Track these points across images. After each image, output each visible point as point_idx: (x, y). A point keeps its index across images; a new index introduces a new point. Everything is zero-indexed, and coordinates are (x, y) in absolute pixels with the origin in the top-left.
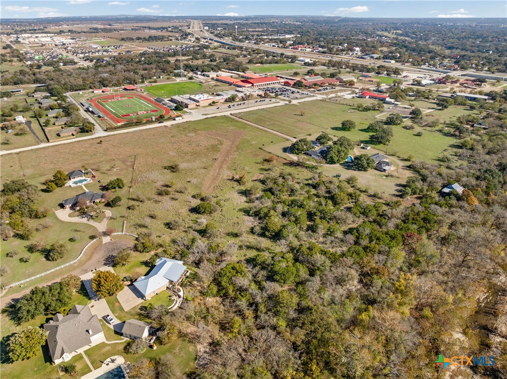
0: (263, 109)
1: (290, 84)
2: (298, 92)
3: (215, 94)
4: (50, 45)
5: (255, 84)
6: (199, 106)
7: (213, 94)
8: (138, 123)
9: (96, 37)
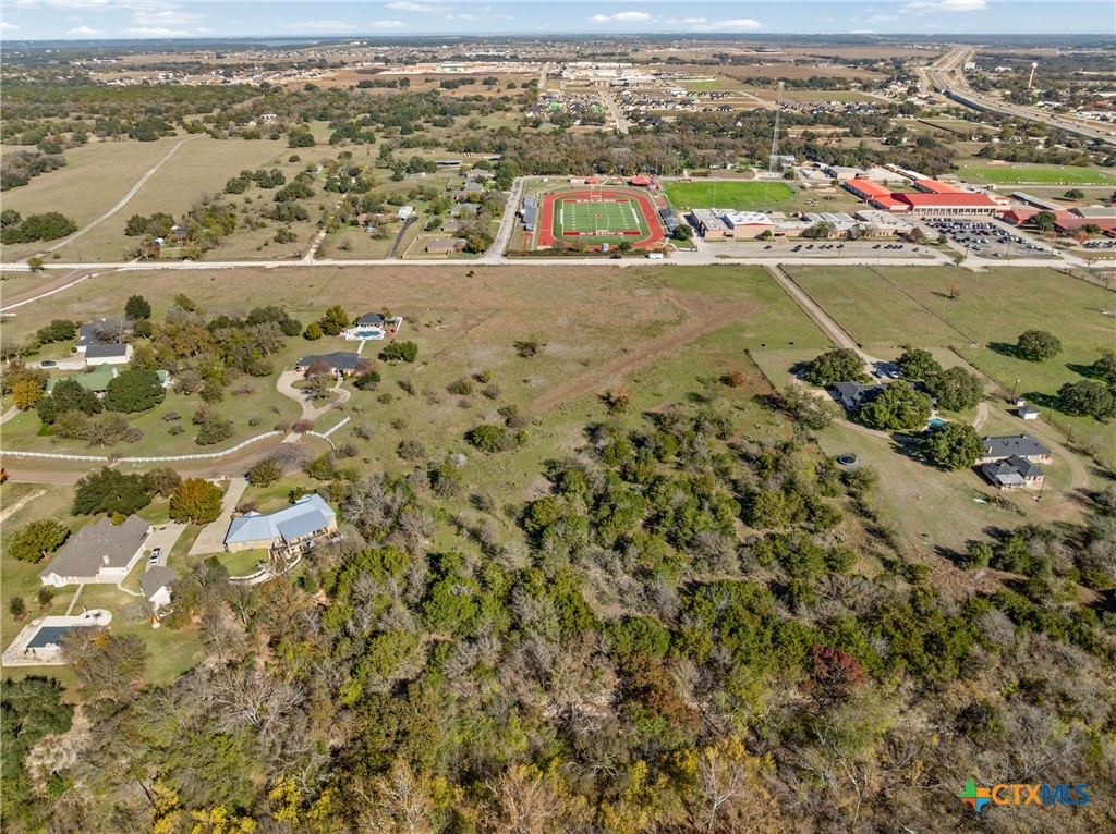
0: (868, 267)
1: (1018, 219)
2: (1020, 241)
3: (800, 216)
4: (602, 84)
5: (916, 207)
6: (732, 236)
7: (796, 215)
8: (574, 251)
9: (704, 73)
